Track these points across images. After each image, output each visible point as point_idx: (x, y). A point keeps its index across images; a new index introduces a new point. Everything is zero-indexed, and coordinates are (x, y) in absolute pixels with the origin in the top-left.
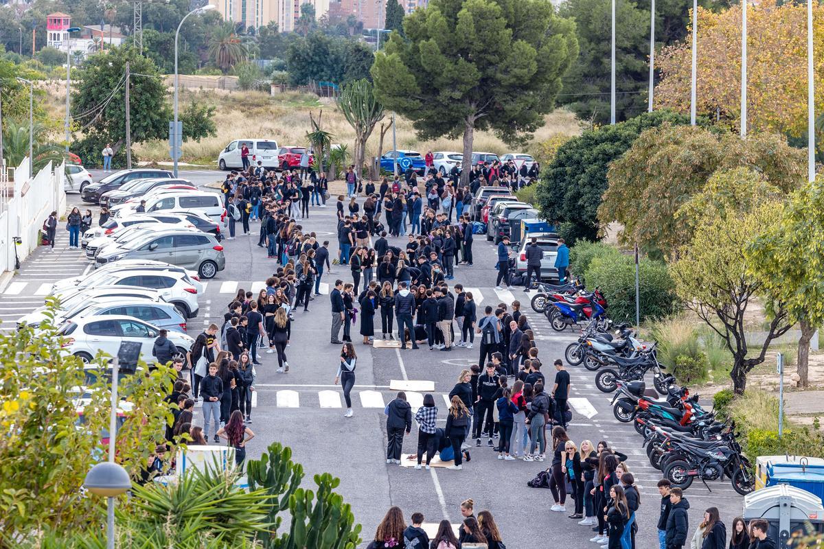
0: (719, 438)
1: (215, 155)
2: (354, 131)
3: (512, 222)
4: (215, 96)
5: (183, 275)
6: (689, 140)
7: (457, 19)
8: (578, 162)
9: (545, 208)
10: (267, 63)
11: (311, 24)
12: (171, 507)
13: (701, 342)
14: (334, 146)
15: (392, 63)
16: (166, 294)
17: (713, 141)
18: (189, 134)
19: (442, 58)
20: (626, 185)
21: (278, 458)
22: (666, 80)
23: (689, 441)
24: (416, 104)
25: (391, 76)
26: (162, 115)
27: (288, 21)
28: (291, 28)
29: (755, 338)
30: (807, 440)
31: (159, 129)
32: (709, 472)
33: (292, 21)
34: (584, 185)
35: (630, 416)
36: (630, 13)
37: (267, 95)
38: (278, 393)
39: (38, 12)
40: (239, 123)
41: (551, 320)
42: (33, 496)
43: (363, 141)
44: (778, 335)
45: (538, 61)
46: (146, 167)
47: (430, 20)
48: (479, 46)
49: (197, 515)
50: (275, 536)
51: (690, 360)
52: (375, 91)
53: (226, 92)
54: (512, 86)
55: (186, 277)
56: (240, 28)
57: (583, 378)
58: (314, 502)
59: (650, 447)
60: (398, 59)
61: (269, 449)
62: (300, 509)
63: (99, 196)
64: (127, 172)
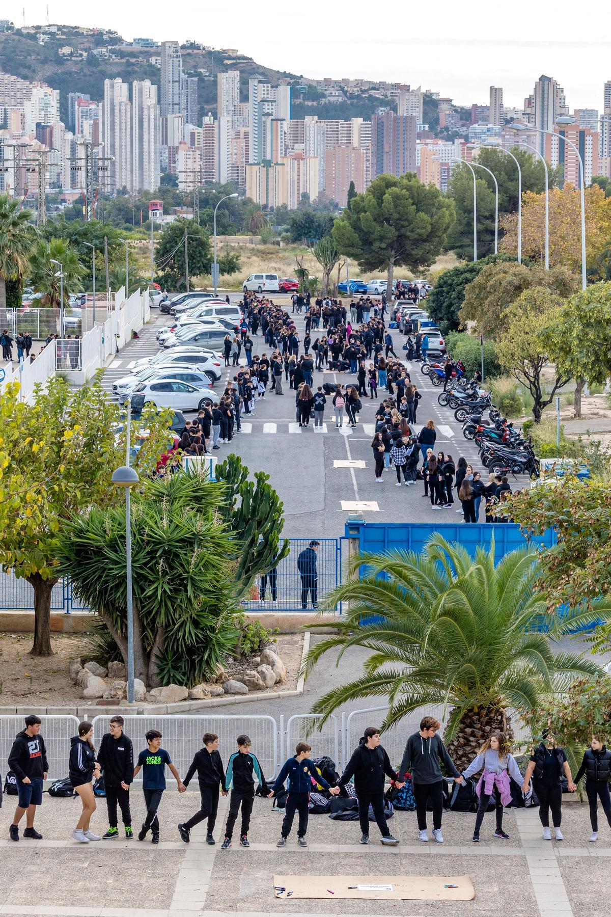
0: (522, 448)
1: (241, 284)
2: (322, 268)
3: (413, 321)
4: (246, 248)
5: (212, 355)
6: (512, 270)
7: (382, 200)
8: (451, 285)
9: (431, 313)
10: (280, 228)
11: (307, 205)
12: (166, 492)
13: (519, 392)
14: (310, 277)
15: (344, 227)
16: (202, 367)
17: (527, 271)
18: (225, 271)
19: (374, 223)
20: (476, 298)
21: (233, 463)
22: (508, 235)
23: (503, 450)
24: (359, 251)
25: (343, 235)
26: (209, 260)
27: (294, 203)
28: (296, 207)
29: (546, 388)
30: (574, 449)
31: (206, 269)
32: (516, 469)
33: (296, 203)
34: (454, 299)
35: (472, 436)
36: (488, 195)
37: (278, 247)
38: (265, 425)
39: (144, 200)
40: (256, 264)
41: (432, 379)
42: (87, 487)
43: (328, 274)
44: (560, 387)
45: (432, 224)
46: (200, 291)
47: (366, 201)
48: (396, 216)
49: (181, 497)
50: (233, 509)
51: (511, 402)
52: (335, 243)
53: (253, 246)
54: (416, 240)
55: (214, 356)
56: (265, 207)
57: (448, 414)
58: (255, 489)
59: (483, 454)
60: (348, 224)
61: (228, 457)
62: (246, 493)
63: (170, 309)
64: (186, 294)
